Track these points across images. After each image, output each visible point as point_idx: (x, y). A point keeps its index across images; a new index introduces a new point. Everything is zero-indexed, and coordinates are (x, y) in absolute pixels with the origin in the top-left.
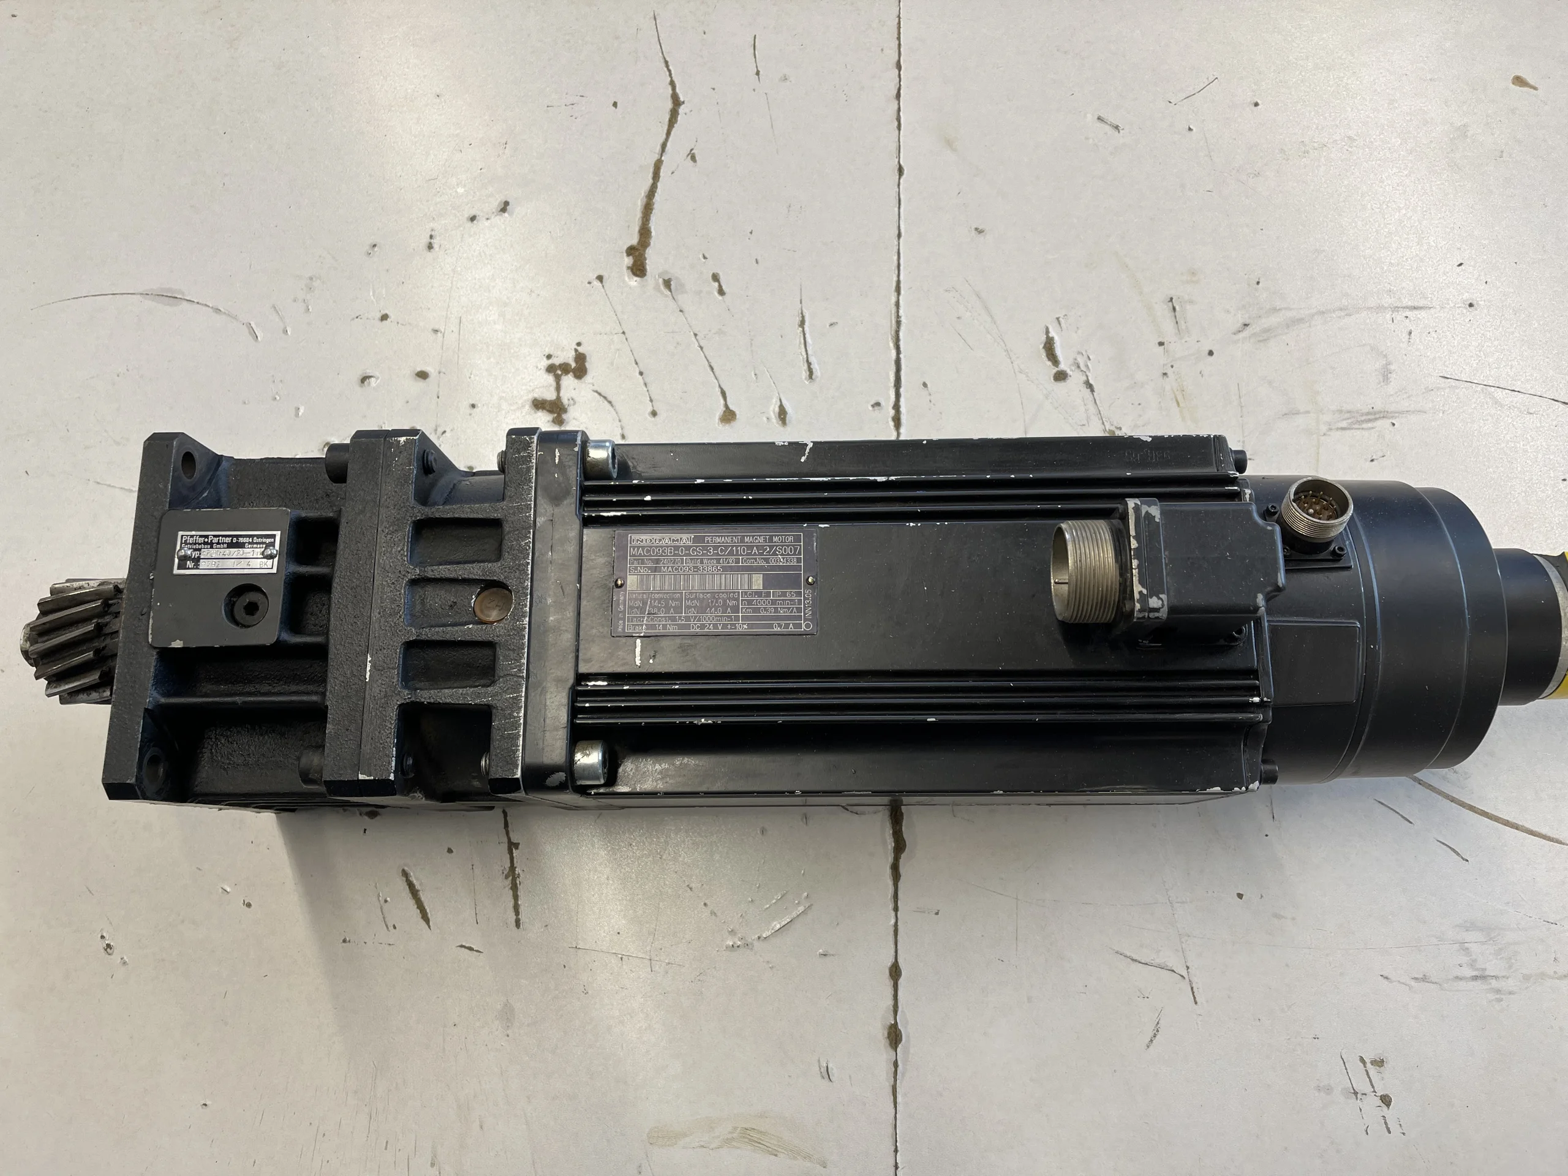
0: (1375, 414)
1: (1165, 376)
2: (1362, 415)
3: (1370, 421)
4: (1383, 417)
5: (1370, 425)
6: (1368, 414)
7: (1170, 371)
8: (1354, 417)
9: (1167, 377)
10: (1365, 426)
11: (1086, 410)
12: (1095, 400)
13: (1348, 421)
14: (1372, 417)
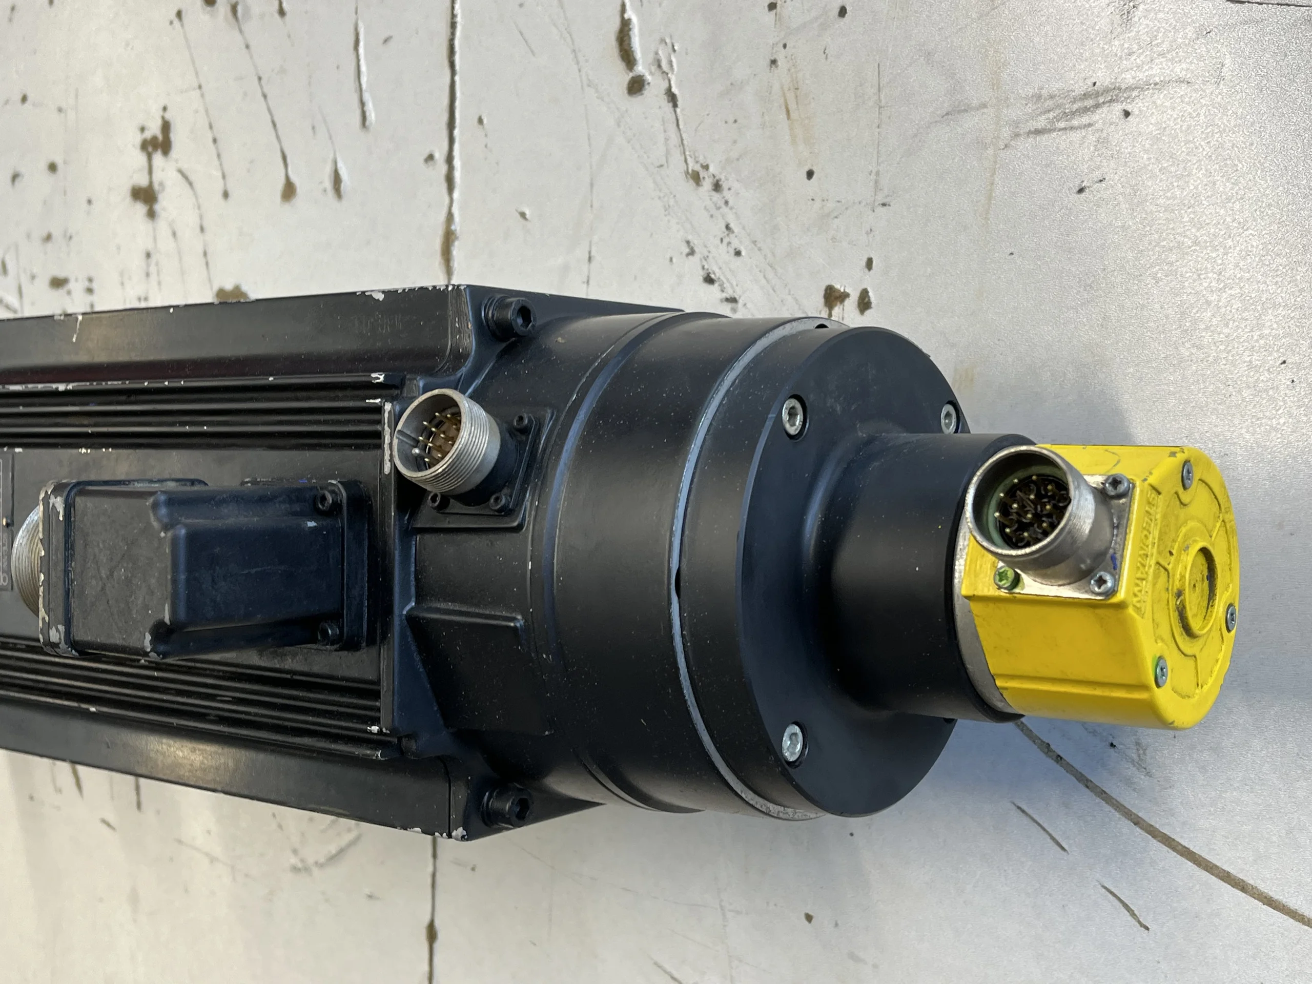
0: (1097, 94)
1: (773, 66)
2: (1074, 101)
3: (1086, 110)
4: (1111, 101)
5: (1085, 120)
6: (1086, 96)
7: (781, 57)
8: (1059, 106)
9: (777, 67)
10: (1075, 122)
11: (667, 139)
12: (677, 121)
13: (1047, 115)
14: (1089, 103)
